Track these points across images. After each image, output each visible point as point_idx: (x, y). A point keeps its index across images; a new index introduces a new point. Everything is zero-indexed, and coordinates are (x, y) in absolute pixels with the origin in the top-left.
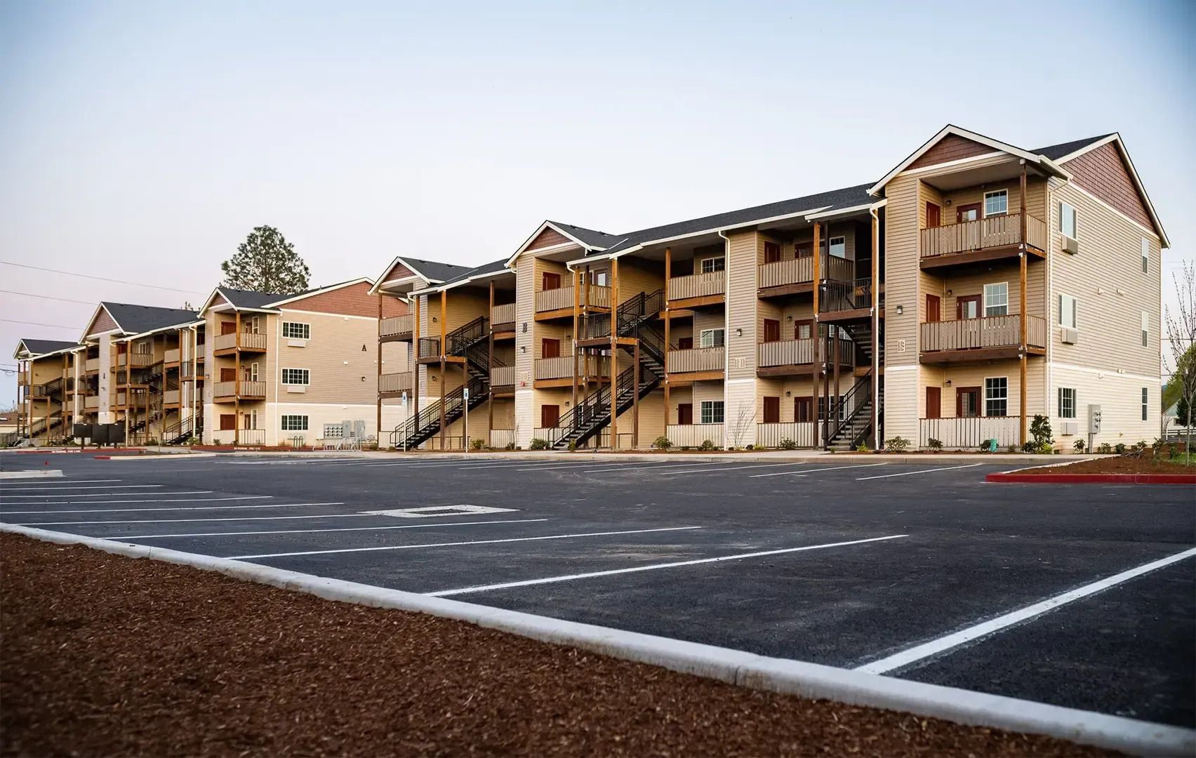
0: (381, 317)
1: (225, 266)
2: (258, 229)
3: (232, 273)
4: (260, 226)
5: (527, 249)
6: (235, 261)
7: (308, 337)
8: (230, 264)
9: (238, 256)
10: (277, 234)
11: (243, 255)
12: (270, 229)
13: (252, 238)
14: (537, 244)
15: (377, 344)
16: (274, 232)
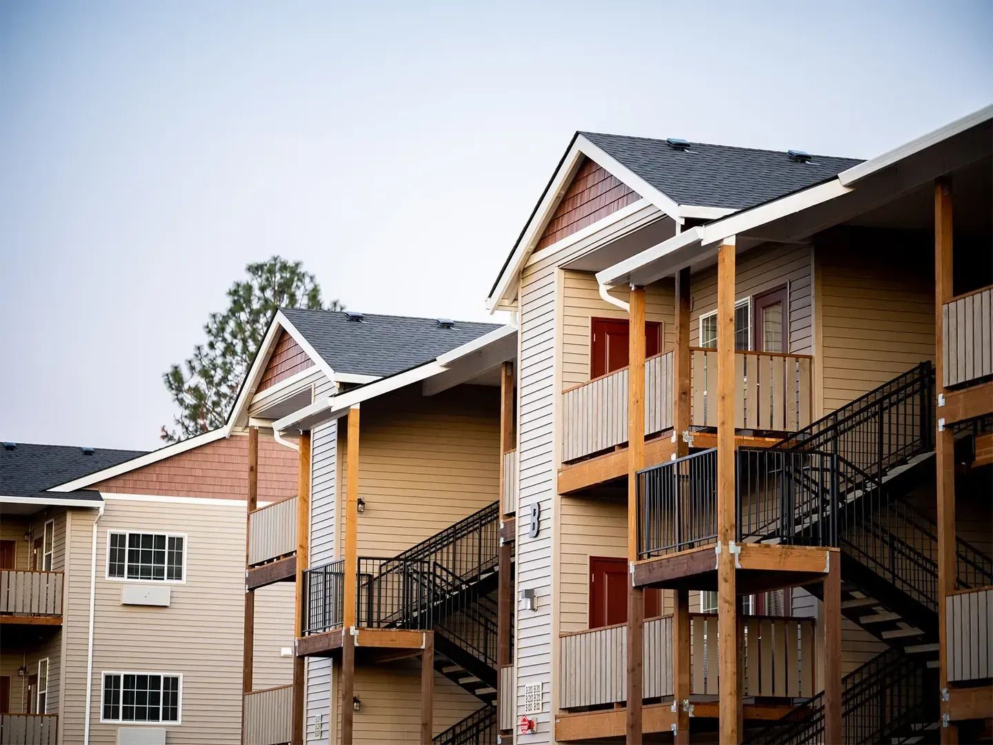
0: (253, 501)
1: (175, 379)
2: (255, 269)
3: (190, 399)
4: (260, 261)
5: (541, 243)
6: (196, 364)
7: (179, 576)
8: (185, 372)
9: (206, 350)
10: (301, 277)
11: (220, 346)
12: (284, 267)
13: (240, 297)
14: (565, 221)
15: (243, 589)
16: (293, 273)
